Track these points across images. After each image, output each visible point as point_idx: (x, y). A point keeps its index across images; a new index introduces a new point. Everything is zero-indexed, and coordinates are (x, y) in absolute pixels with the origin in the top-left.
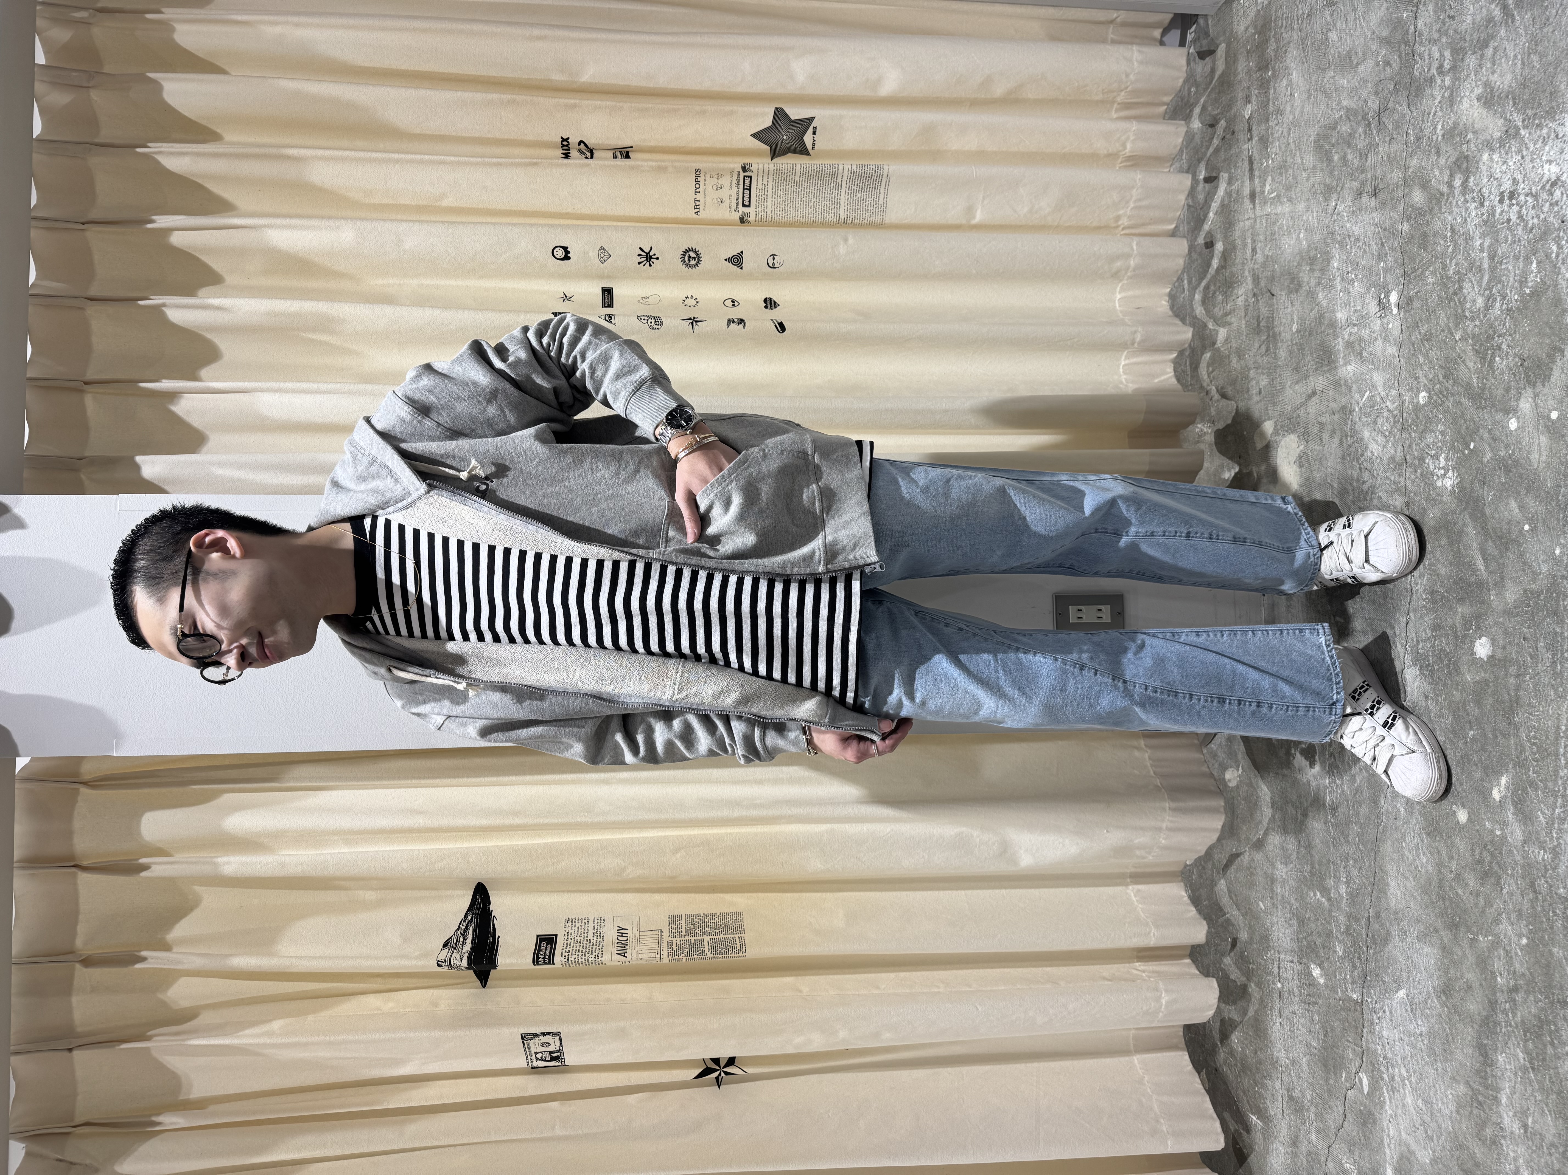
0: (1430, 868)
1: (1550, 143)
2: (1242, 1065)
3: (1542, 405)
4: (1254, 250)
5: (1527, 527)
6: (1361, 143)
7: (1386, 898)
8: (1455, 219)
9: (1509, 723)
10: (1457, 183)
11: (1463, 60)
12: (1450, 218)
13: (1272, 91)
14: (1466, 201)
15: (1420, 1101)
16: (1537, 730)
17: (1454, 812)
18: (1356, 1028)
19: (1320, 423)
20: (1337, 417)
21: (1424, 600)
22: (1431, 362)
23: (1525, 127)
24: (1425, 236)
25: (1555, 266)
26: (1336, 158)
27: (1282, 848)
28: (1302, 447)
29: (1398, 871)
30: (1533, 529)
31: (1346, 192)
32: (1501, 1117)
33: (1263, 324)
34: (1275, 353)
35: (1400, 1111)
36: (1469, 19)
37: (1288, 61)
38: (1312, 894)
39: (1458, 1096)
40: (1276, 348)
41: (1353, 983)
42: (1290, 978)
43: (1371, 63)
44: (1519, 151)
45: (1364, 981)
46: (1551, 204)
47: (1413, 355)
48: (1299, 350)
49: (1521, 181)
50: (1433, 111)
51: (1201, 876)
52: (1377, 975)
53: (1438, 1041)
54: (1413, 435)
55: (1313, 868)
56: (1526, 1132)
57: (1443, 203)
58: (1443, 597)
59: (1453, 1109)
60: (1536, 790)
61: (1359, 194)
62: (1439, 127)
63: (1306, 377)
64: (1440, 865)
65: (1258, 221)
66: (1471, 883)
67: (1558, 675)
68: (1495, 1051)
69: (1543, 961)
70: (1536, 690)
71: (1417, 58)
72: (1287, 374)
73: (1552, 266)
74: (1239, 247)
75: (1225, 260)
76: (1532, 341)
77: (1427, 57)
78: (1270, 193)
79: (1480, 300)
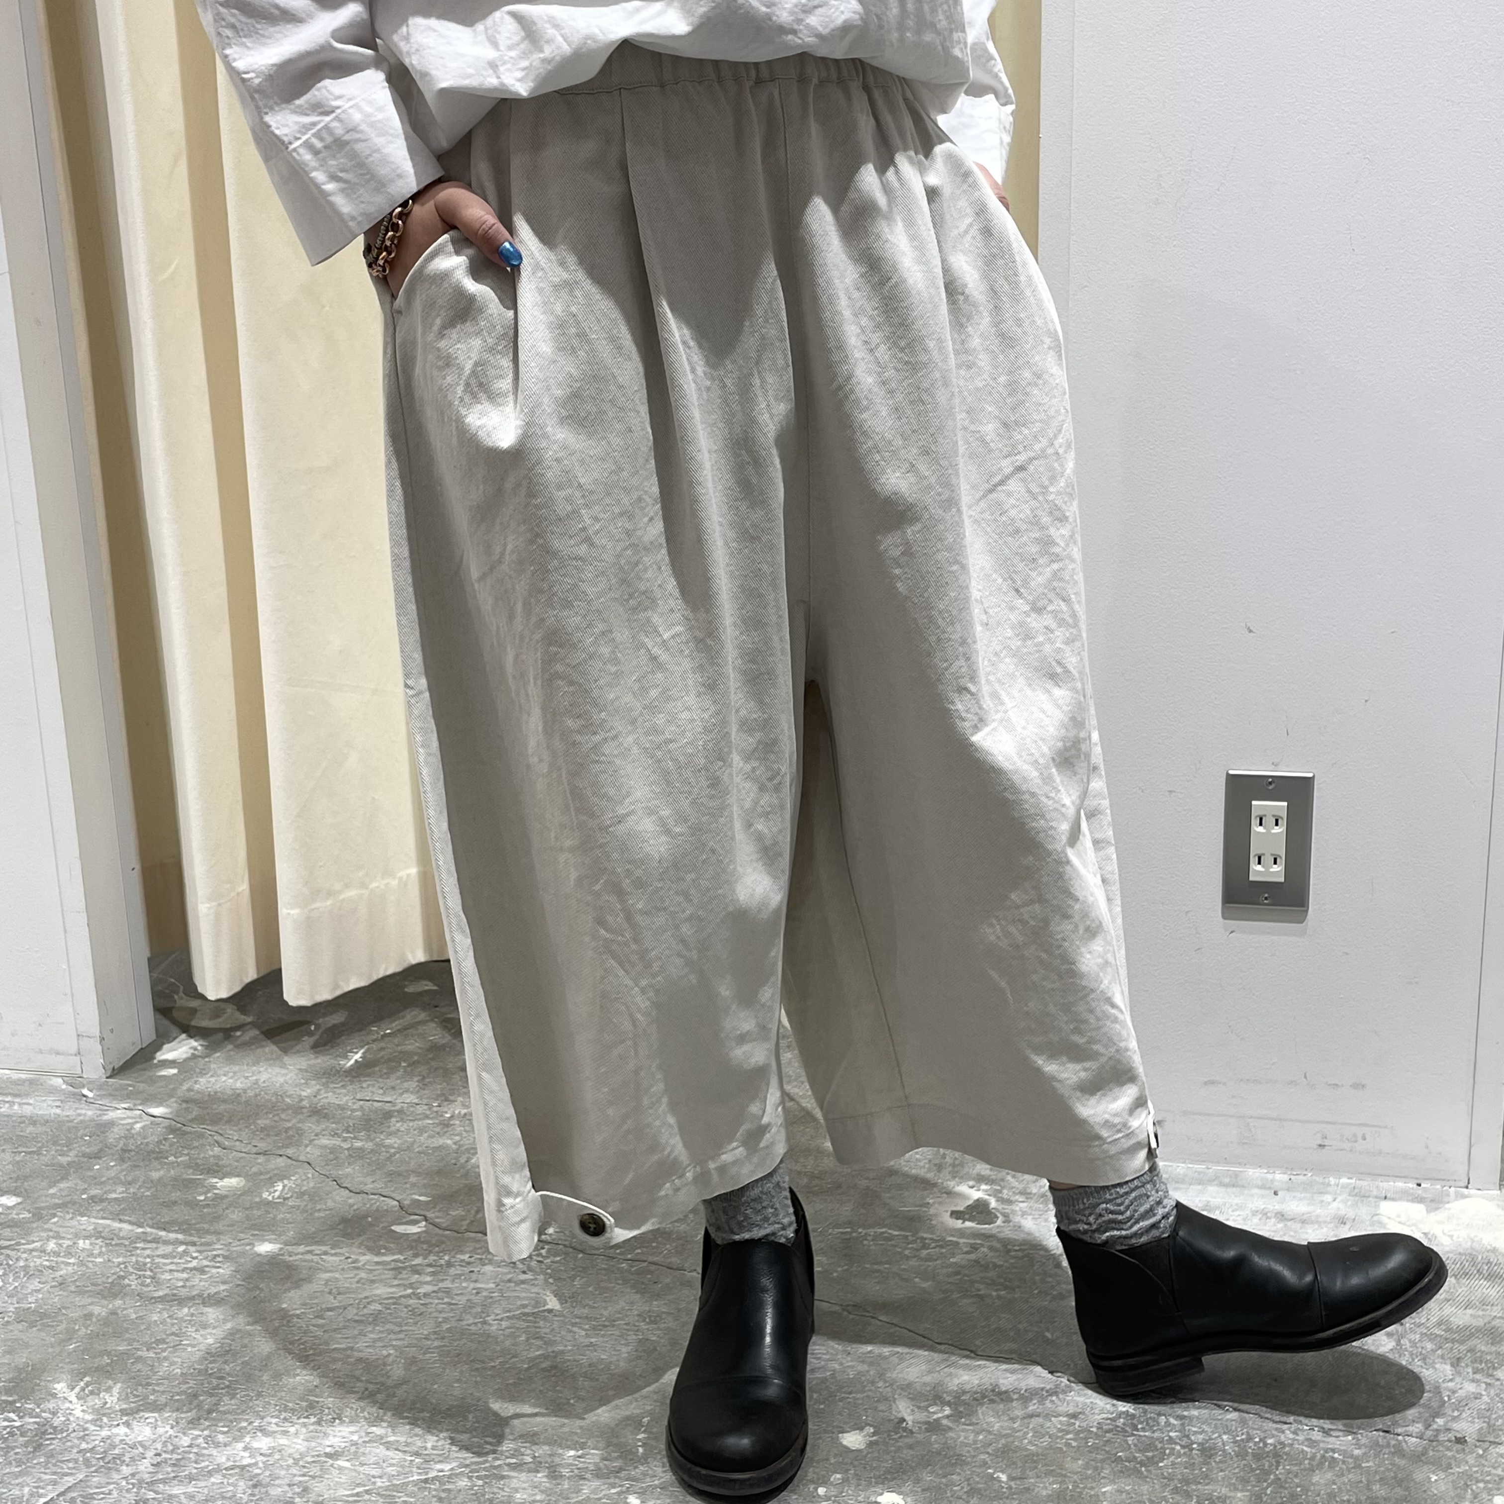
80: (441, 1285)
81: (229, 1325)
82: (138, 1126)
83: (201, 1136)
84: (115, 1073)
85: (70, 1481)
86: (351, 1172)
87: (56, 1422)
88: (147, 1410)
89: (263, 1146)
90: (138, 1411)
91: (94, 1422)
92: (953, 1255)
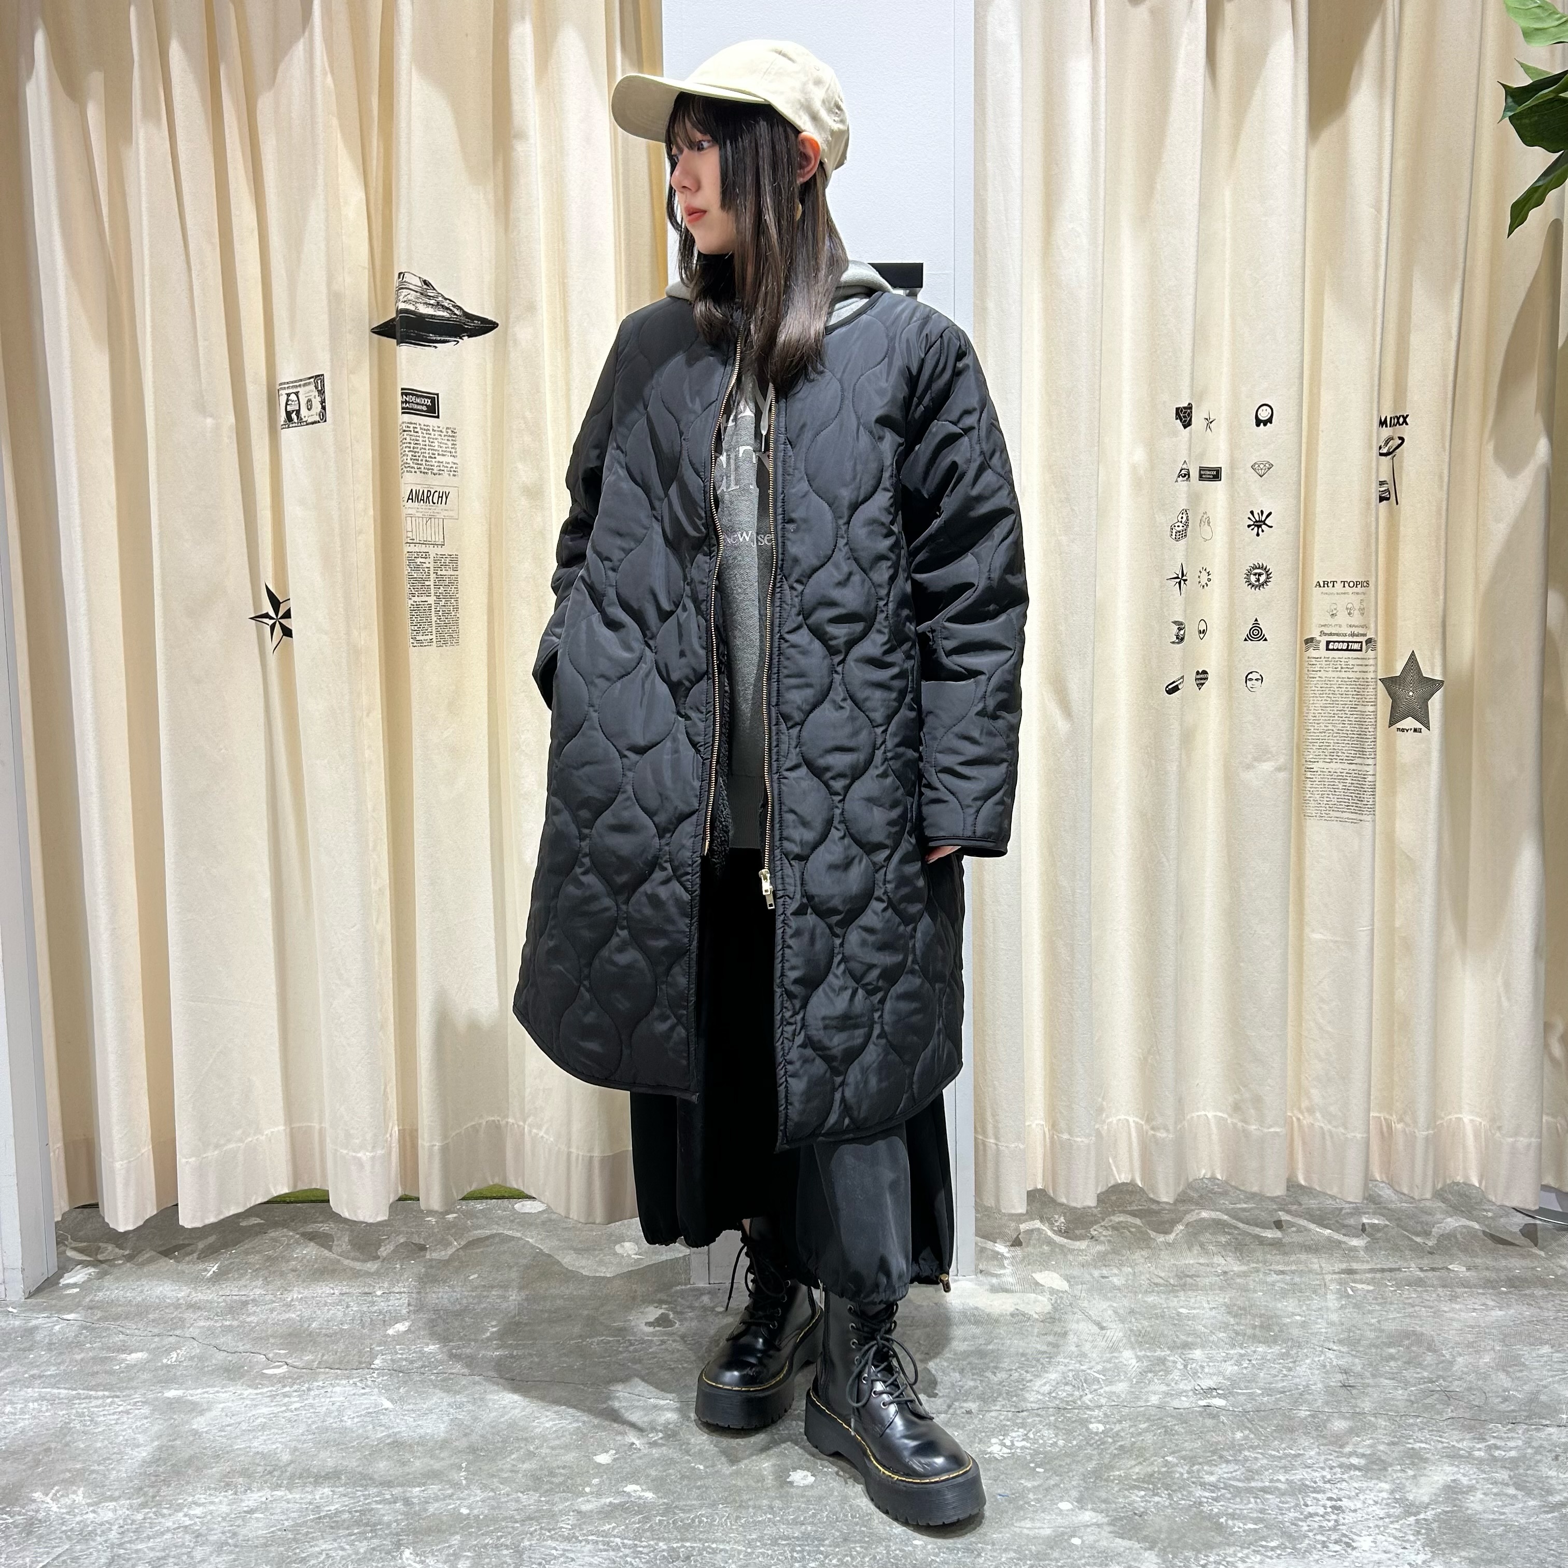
0: (538, 1430)
1: (1396, 1542)
2: (277, 1258)
3: (1089, 1530)
4: (1283, 1272)
7: (498, 1391)
8: (1311, 1458)
9: (715, 1500)
10: (1355, 1461)
11: (1503, 1467)
12: (1312, 1453)
13: (1480, 1291)
14: (1331, 1468)
15: (264, 1420)
16: (711, 1525)
17: (607, 1452)
18: (340, 1363)
19: (1065, 1333)
20: (1073, 1348)
23: (1417, 1521)
24: (1292, 1430)
25: (1251, 1544)
26: (1392, 1351)
27: (546, 1296)
31: (1350, 1359)
32: (258, 1491)
33: (1189, 1280)
34: (1153, 1292)
35: (248, 1402)
36: (1552, 1473)
37: (1517, 1307)
38: (494, 1323)
39: (275, 1453)
40: (1158, 1293)
41: (392, 1360)
42: (390, 1303)
43: (1507, 1383)
44: (1389, 1516)
45: (397, 1370)
46: (1324, 1542)
47: (1148, 1418)
48: (1156, 1314)
49: (1353, 1516)
50: (1443, 1440)
51: (501, 1218)
52: (405, 1382)
53: (337, 1436)
54: (1052, 1418)
55: (526, 1324)
56: (245, 1512)
57: (1331, 1448)
59: (260, 1450)
60: (639, 1522)
61: (1346, 1372)
62: (1423, 1445)
63: (1122, 1321)
64: (544, 1438)
65: (1318, 1277)
66: (526, 1466)
67: (775, 1542)
68: (334, 1486)
69: (444, 1527)
70: (756, 1523)
71: (1510, 1426)
72: (1126, 1302)
73: (1253, 1541)
74: (1287, 1258)
75: (1271, 1245)
76: (1164, 1523)
77: (1510, 1435)
78: (1352, 1288)
79: (1213, 1479)
80: (306, 1402)
81: (156, 1443)
82: (57, 1328)
83: (108, 1329)
84: (31, 1295)
85: (60, 1550)
86: (226, 1340)
87: (40, 1516)
88: (106, 1501)
89: (156, 1331)
90: (100, 1503)
91: (68, 1513)
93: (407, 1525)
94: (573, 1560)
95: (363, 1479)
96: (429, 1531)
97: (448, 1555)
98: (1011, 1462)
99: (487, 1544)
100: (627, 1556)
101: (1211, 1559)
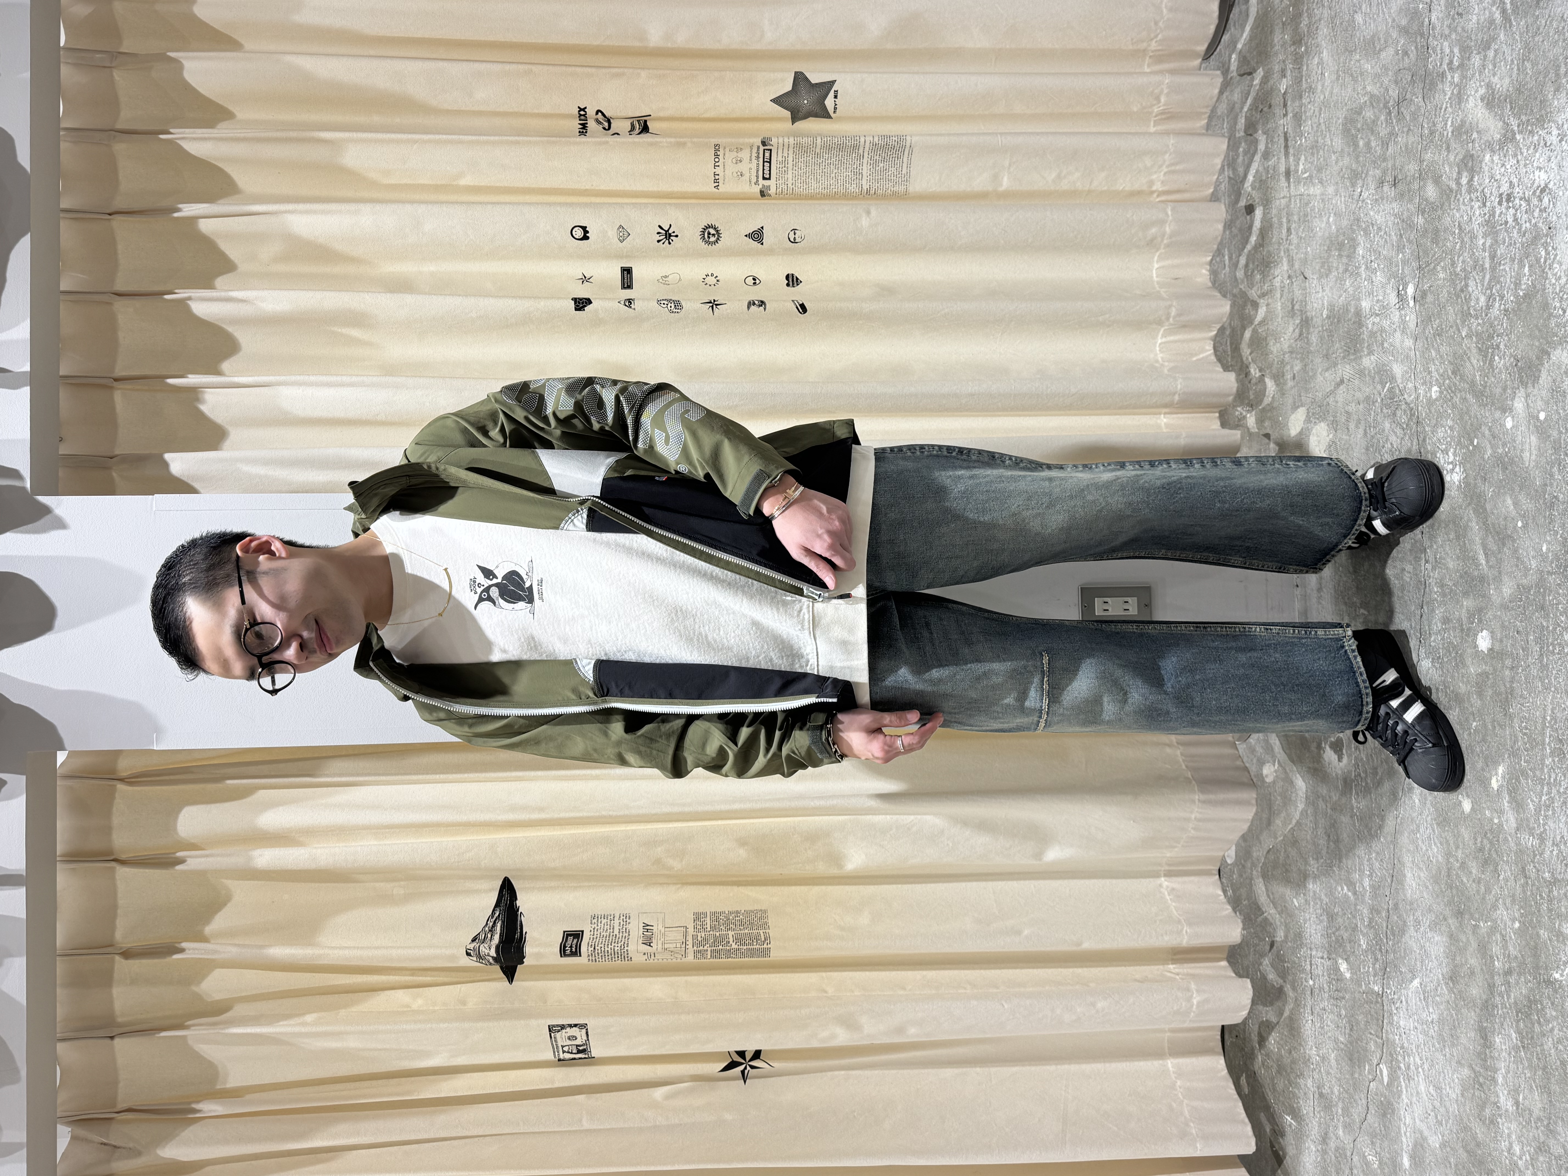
0: (1440, 858)
1: (1540, 151)
2: (1279, 1066)
3: (1532, 405)
4: (1289, 230)
5: (1520, 524)
6: (1383, 131)
7: (1403, 889)
8: (1462, 216)
9: (1505, 715)
10: (1464, 181)
11: (1469, 59)
12: (1458, 215)
13: (1305, 68)
14: (1471, 200)
15: (1431, 1087)
16: (1528, 720)
17: (1460, 802)
18: (1378, 1020)
19: (1347, 412)
20: (1361, 406)
21: (1436, 593)
22: (1441, 357)
23: (1520, 132)
24: (1436, 231)
25: (1543, 271)
26: (1361, 143)
27: (1314, 843)
28: (1331, 436)
29: (1413, 862)
30: (1525, 526)
31: (1370, 179)
32: (1498, 1096)
33: (1297, 307)
34: (1307, 338)
35: (1414, 1099)
36: (1475, 18)
37: (1319, 39)
38: (1340, 889)
39: (1462, 1080)
40: (1308, 334)
41: (1375, 976)
42: (1321, 974)
43: (1391, 51)
44: (1515, 155)
45: (1384, 973)
46: (1540, 210)
47: (1427, 349)
48: (1328, 336)
49: (1516, 185)
50: (1444, 106)
51: (1241, 876)
52: (1396, 966)
53: (1446, 1027)
54: (1427, 429)
55: (1341, 862)
56: (1517, 1109)
57: (1452, 200)
58: (1451, 590)
59: (1459, 1092)
60: (1527, 780)
61: (1381, 183)
62: (1449, 123)
63: (1335, 365)
64: (1448, 855)
65: (1293, 200)
66: (1474, 871)
67: (1544, 667)
68: (1493, 1033)
69: (1532, 943)
70: (1527, 682)
71: (1430, 51)
72: (1318, 360)
73: (1541, 270)
74: (1276, 225)
75: (1263, 238)
76: (1525, 342)
77: (1439, 52)
78: (1303, 173)
79: (1483, 299)
80: (1414, 1051)
86: (1356, 1114)
92: (1362, 759)
93: (1530, 974)
94: (1562, 837)
95: (1487, 1008)
96: (1536, 956)
97: (1558, 941)
98: (1468, 466)
99: (1548, 907)
100: (1558, 791)
101: (1558, 305)
